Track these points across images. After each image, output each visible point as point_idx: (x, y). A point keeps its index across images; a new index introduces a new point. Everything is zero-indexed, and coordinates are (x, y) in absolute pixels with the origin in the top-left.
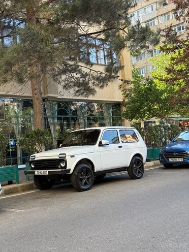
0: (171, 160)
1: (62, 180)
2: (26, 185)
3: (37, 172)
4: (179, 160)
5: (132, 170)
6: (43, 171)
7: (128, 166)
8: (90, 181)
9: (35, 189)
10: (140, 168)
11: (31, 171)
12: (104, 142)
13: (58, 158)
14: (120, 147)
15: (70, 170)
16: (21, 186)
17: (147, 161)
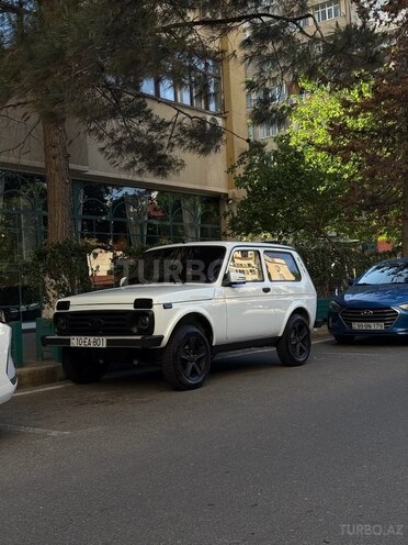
0: (356, 326)
1: (136, 362)
2: (39, 372)
3: (75, 342)
4: (375, 326)
5: (287, 345)
6: (92, 339)
7: (280, 335)
8: (203, 365)
9: (62, 380)
10: (302, 341)
11: (56, 337)
12: (234, 277)
13: (131, 308)
14: (266, 290)
15: (162, 337)
16: (29, 374)
17: (317, 325)
